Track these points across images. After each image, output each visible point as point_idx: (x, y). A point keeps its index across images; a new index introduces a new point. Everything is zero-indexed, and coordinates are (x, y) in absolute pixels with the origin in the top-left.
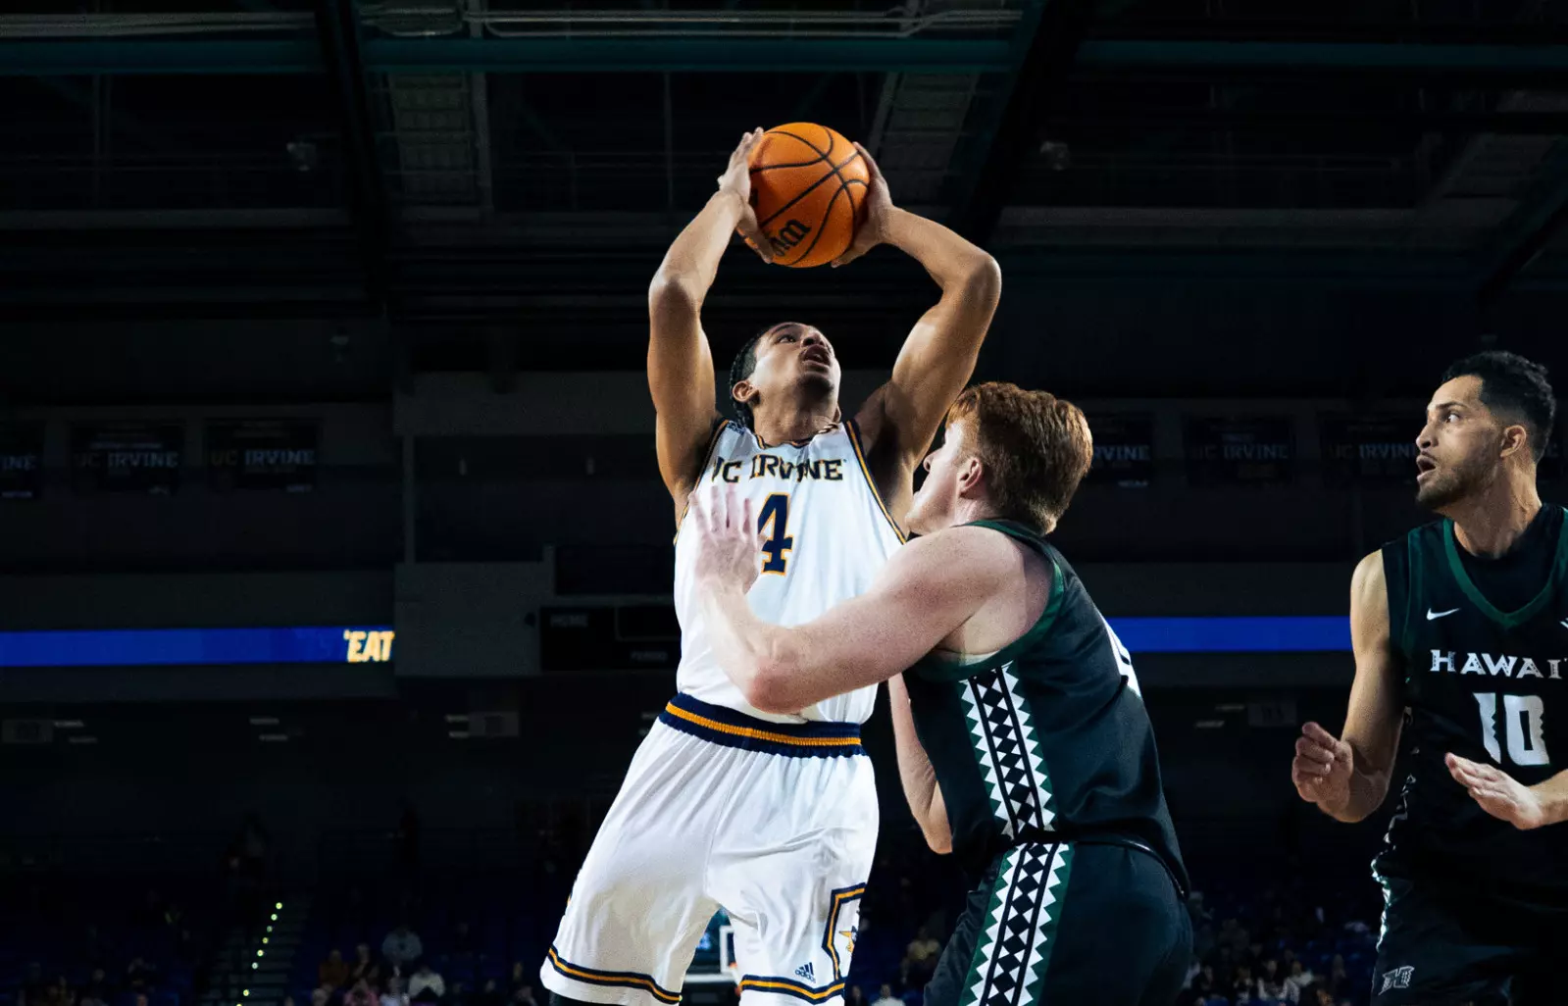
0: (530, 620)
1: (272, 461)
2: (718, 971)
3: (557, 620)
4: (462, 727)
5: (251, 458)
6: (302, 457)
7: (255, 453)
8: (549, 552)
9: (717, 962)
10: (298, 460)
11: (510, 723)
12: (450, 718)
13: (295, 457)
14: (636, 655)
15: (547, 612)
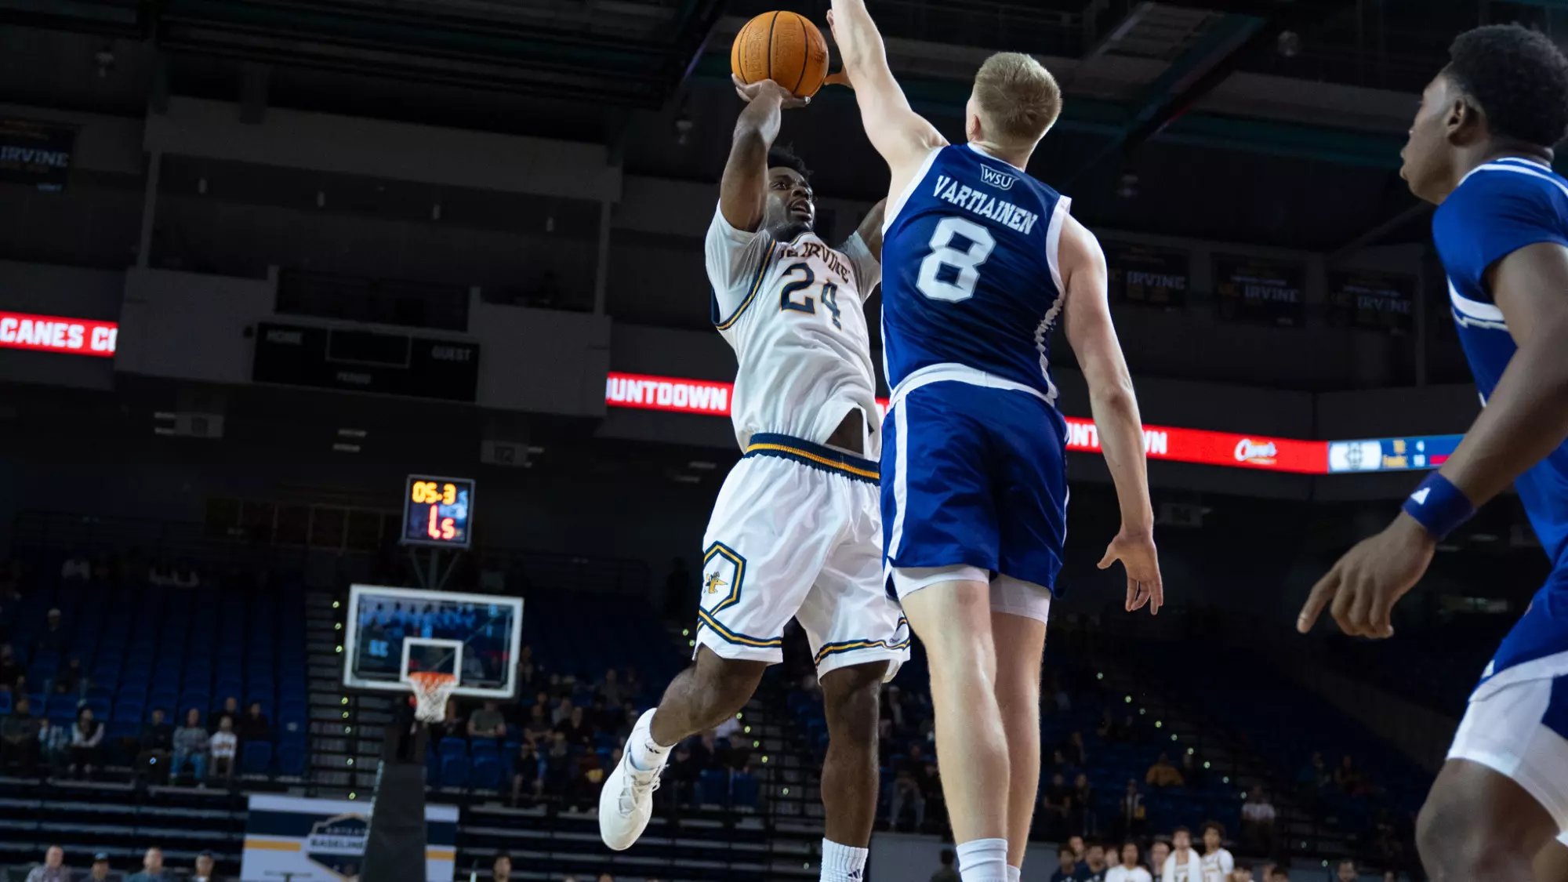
0: (248, 332)
1: (27, 159)
2: (397, 680)
3: (272, 336)
4: (169, 424)
5: (7, 154)
6: (56, 159)
7: (12, 149)
8: (273, 272)
9: (398, 670)
10: (52, 161)
11: (215, 426)
12: (158, 415)
13: (49, 158)
14: (343, 376)
15: (264, 328)
